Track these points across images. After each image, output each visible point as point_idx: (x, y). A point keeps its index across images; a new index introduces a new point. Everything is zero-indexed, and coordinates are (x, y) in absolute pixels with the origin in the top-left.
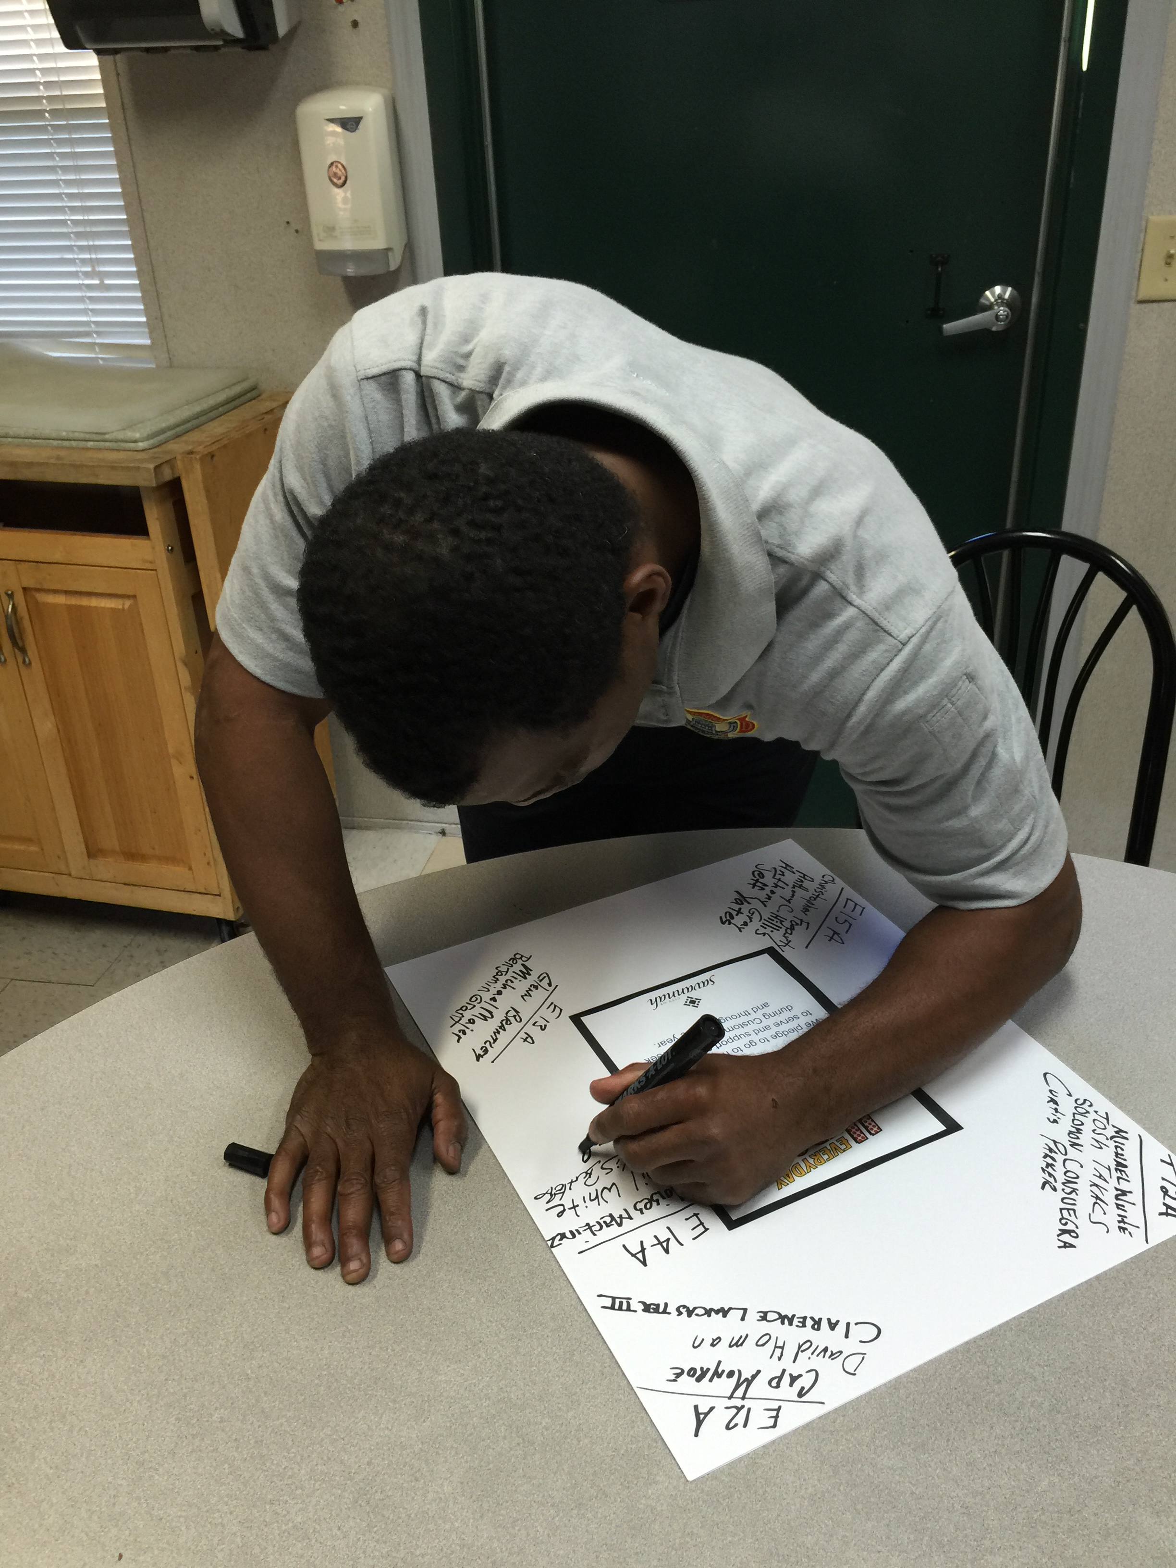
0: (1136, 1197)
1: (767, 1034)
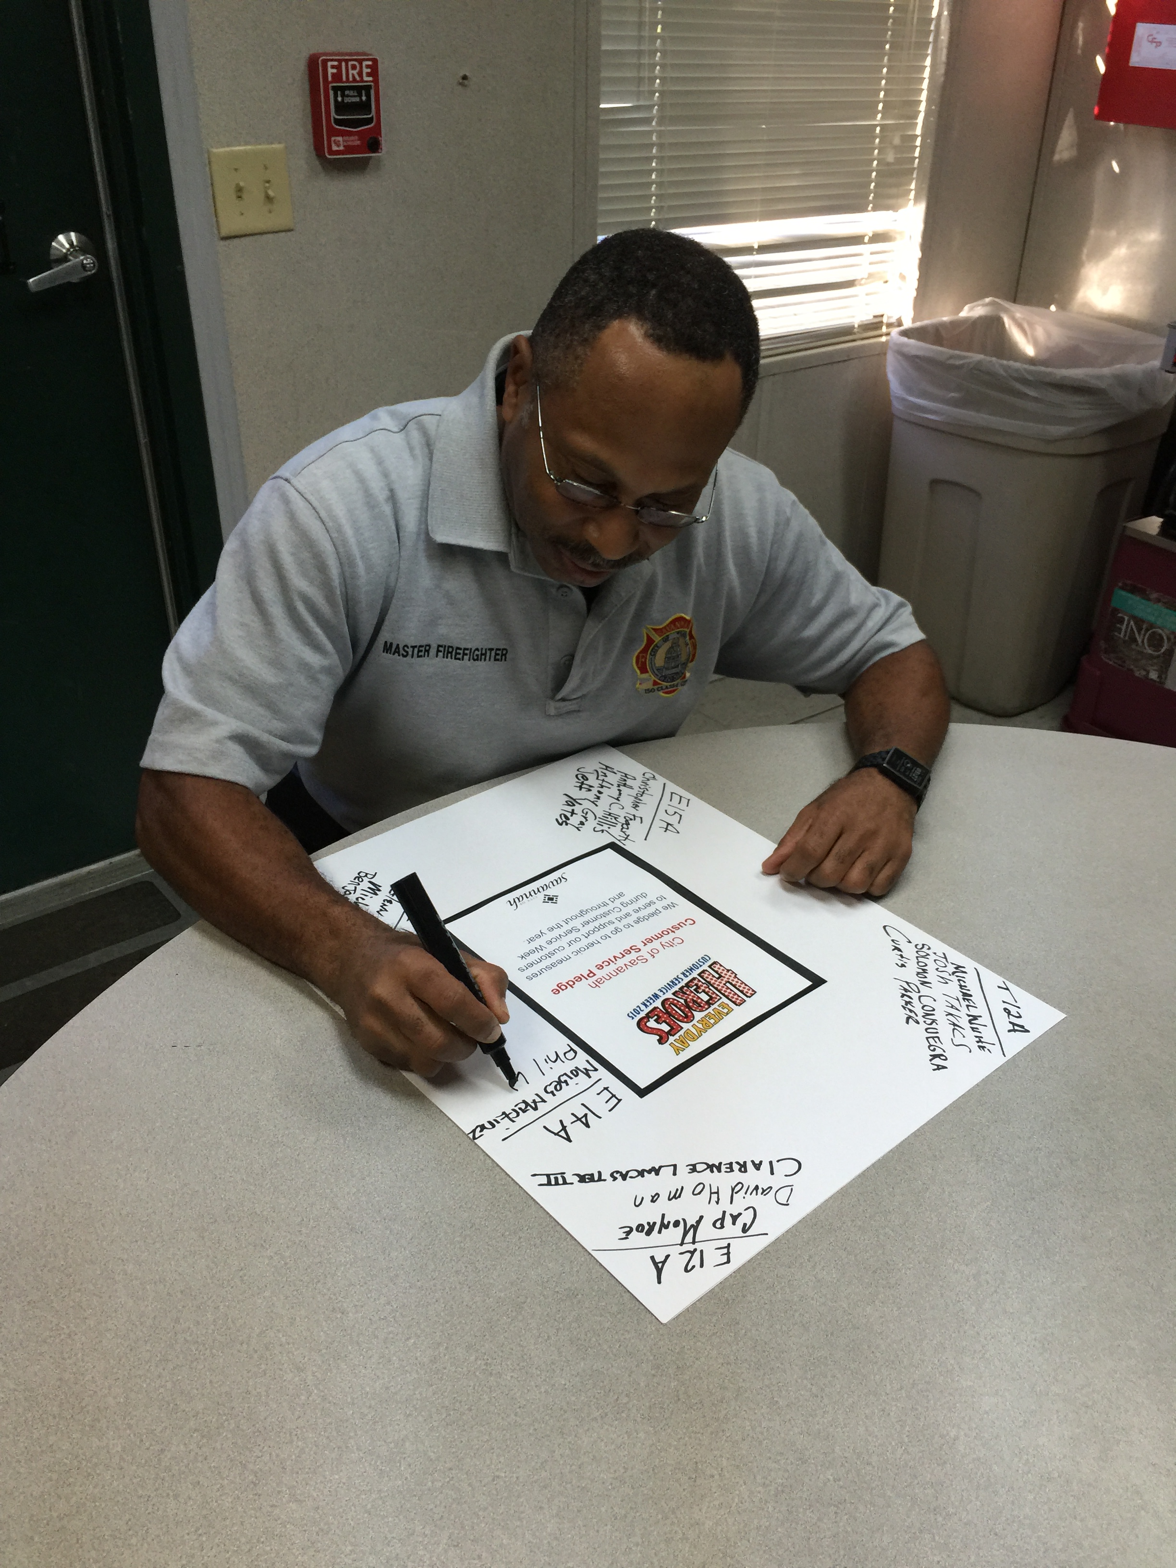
0: (985, 1019)
1: (630, 920)
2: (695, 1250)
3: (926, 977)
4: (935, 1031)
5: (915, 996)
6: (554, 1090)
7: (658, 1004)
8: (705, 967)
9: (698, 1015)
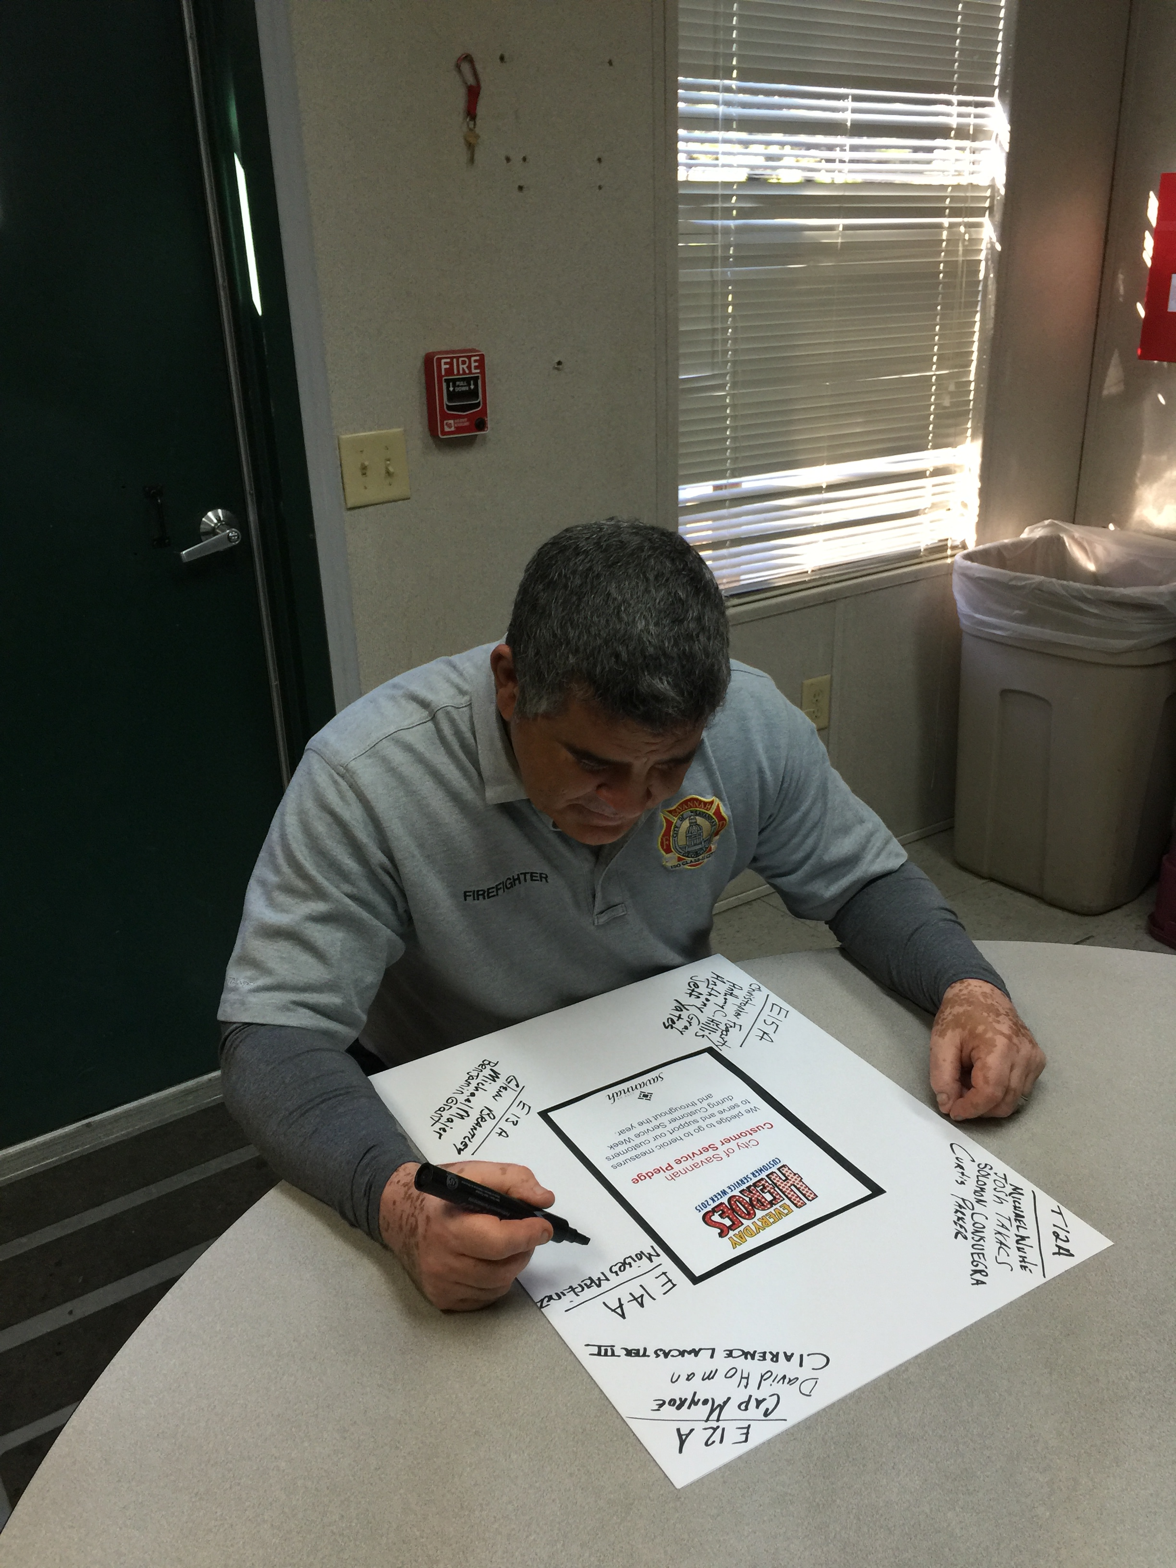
0: (1033, 1241)
1: (713, 1120)
2: (718, 1427)
3: (982, 1196)
4: (981, 1247)
5: (968, 1212)
6: (618, 1270)
7: (725, 1200)
8: (774, 1169)
9: (760, 1214)
